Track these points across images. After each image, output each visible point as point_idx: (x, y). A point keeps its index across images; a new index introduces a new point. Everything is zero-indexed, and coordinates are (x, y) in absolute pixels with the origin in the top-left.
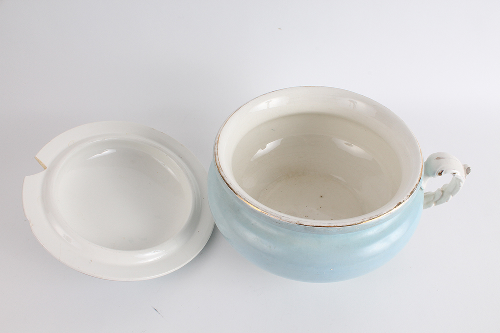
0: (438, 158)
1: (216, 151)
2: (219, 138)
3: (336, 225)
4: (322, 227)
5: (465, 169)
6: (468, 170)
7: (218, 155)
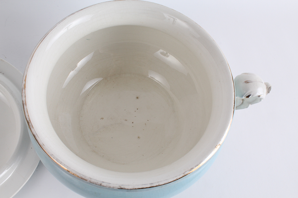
0: (247, 82)
1: (24, 99)
2: (25, 80)
3: (157, 184)
4: (144, 188)
5: (267, 88)
6: (269, 89)
7: (26, 104)
